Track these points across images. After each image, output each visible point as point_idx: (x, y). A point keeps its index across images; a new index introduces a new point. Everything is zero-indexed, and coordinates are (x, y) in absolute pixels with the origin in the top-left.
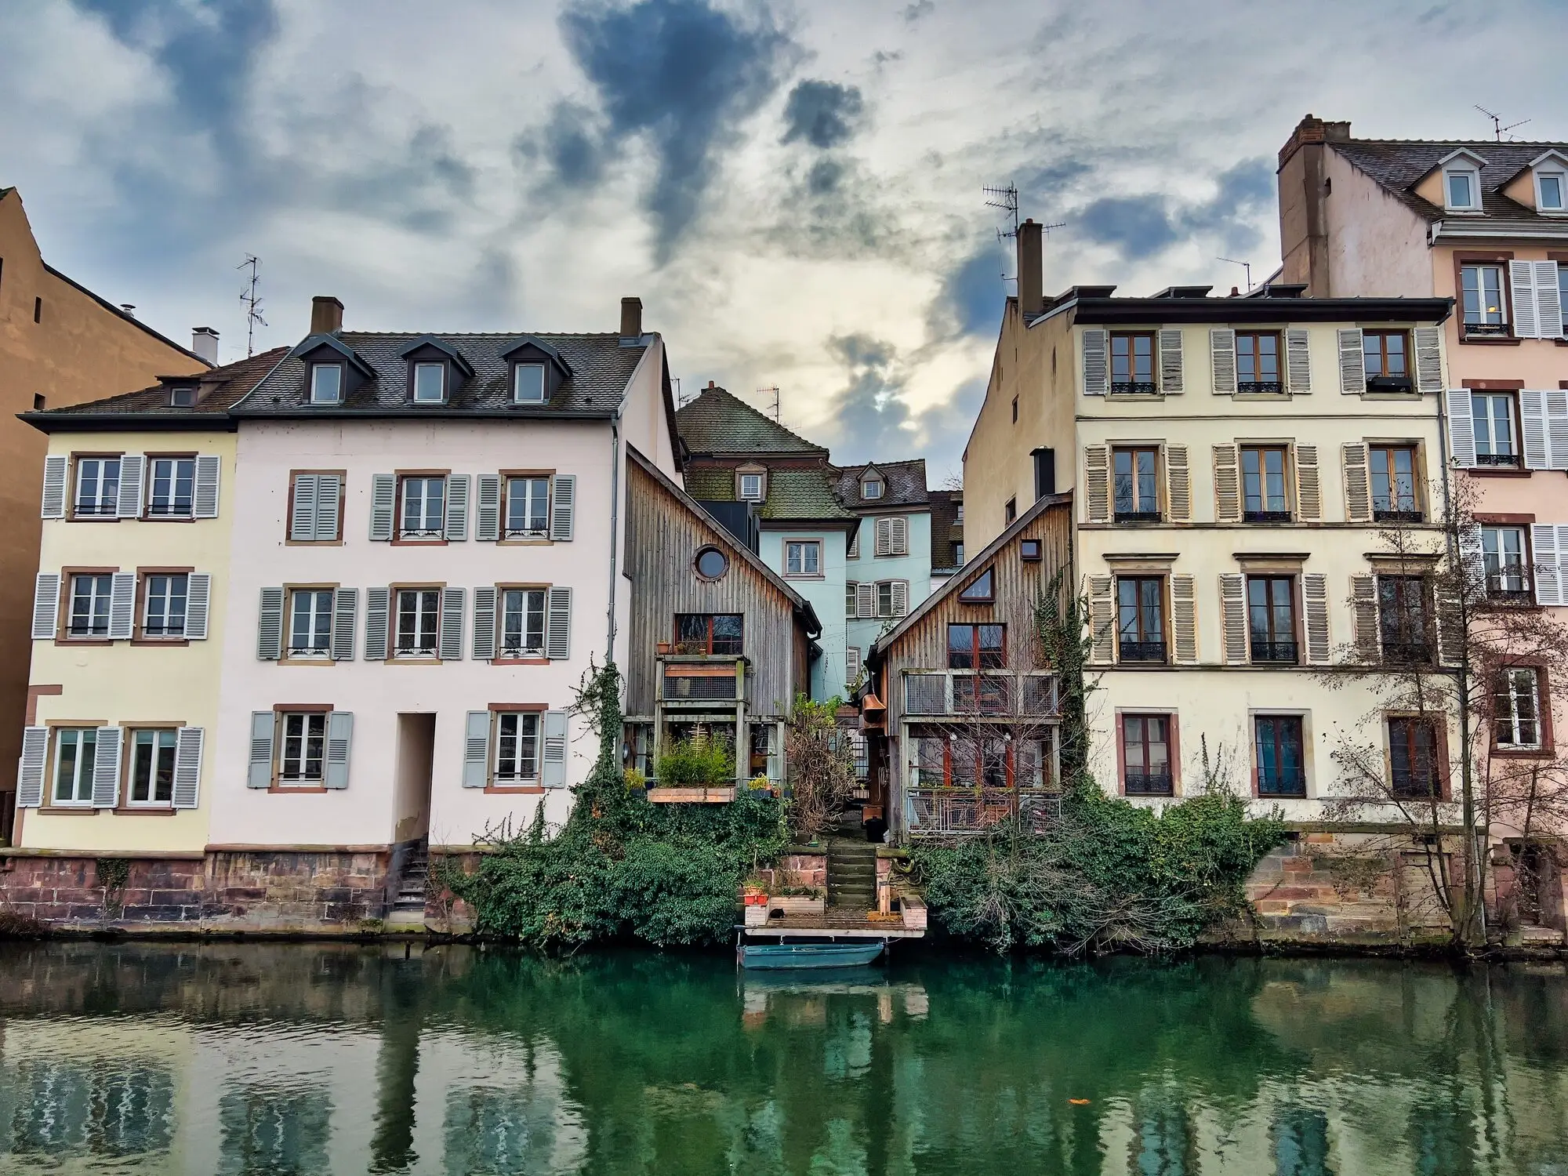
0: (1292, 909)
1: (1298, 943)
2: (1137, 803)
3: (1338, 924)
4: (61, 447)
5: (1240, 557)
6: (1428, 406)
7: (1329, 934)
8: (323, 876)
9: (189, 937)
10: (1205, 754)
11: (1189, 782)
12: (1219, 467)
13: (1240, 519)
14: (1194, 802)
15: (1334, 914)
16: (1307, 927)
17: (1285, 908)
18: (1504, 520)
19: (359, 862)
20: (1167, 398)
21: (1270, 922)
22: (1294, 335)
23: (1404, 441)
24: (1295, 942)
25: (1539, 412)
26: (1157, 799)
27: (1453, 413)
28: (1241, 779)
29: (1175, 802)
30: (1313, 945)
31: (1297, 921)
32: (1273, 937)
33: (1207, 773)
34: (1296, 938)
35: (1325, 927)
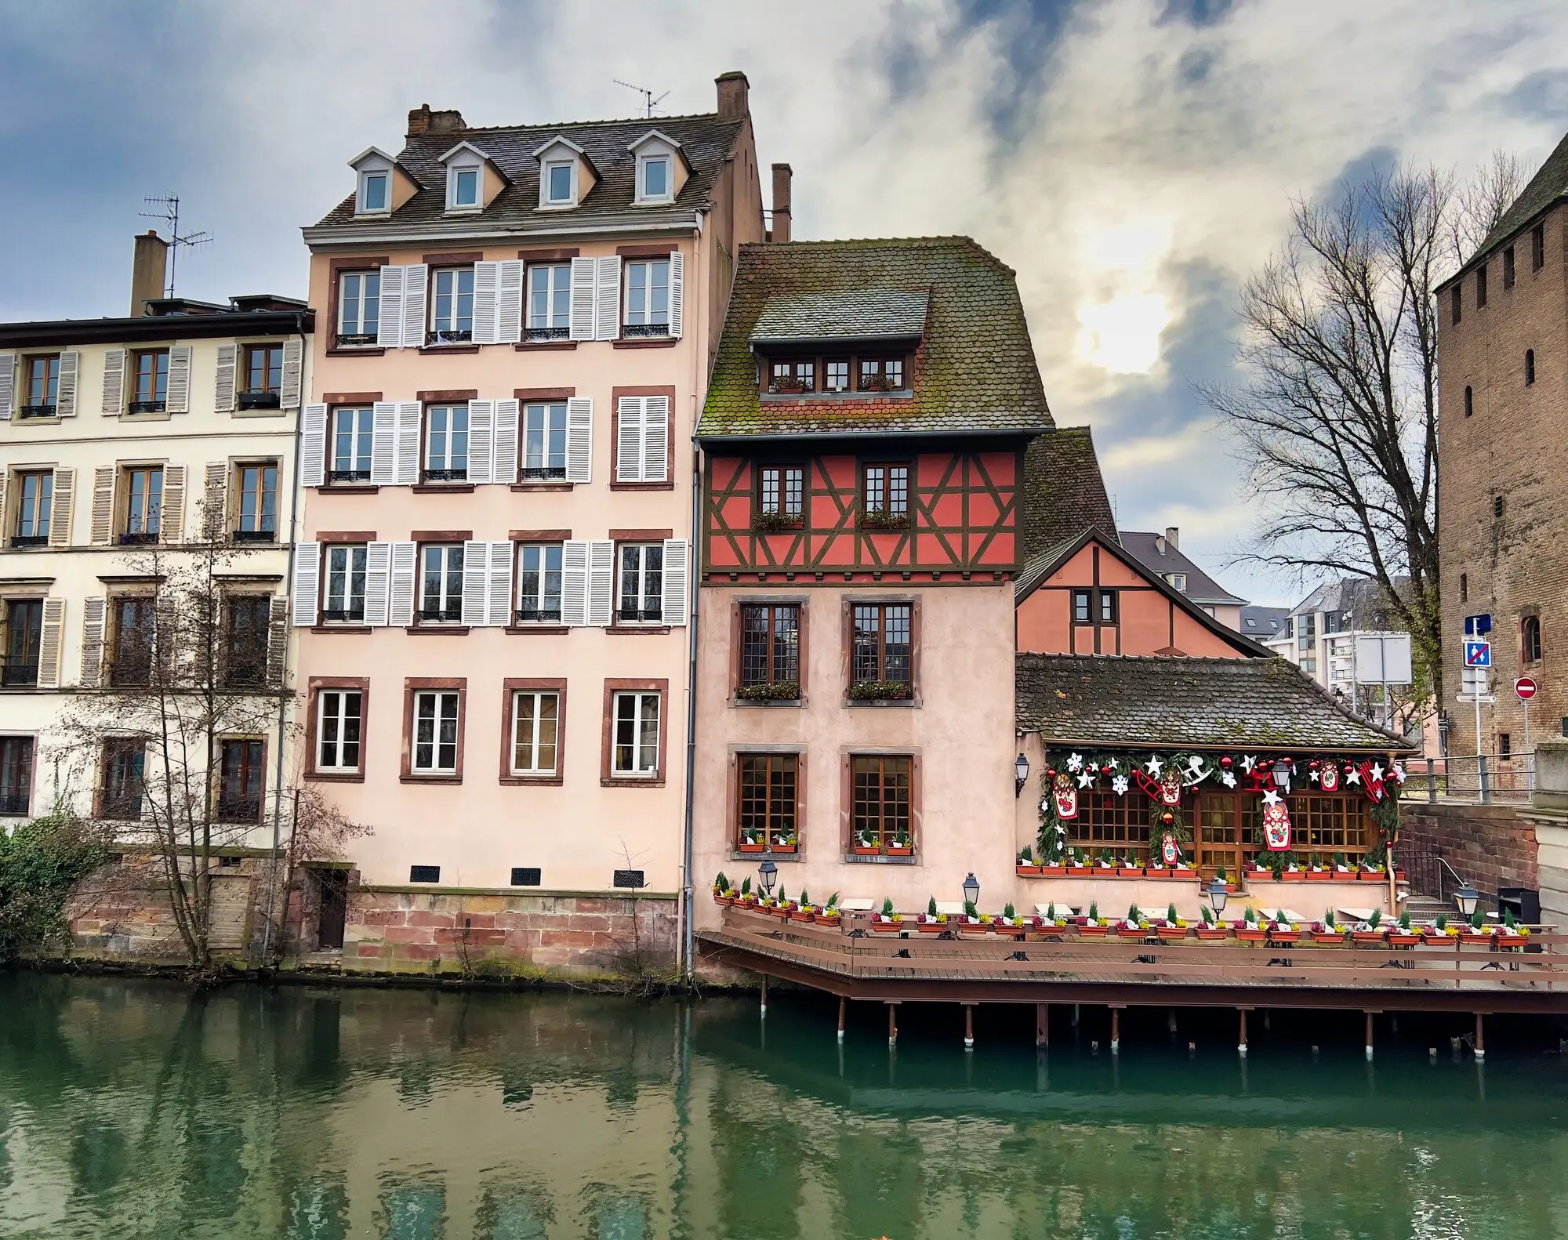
0: (103, 929)
1: (101, 962)
3: (139, 944)
5: (106, 580)
6: (288, 423)
7: (132, 954)
10: (57, 776)
11: (41, 804)
12: (98, 490)
13: (109, 542)
14: (44, 823)
15: (138, 934)
16: (112, 947)
17: (97, 928)
18: (345, 539)
20: (64, 421)
21: (82, 940)
22: (178, 353)
23: (264, 460)
24: (99, 961)
25: (391, 425)
26: (10, 820)
27: (307, 430)
28: (84, 806)
29: (25, 822)
30: (113, 964)
31: (105, 940)
32: (81, 955)
33: (56, 795)
34: (101, 957)
35: (127, 947)
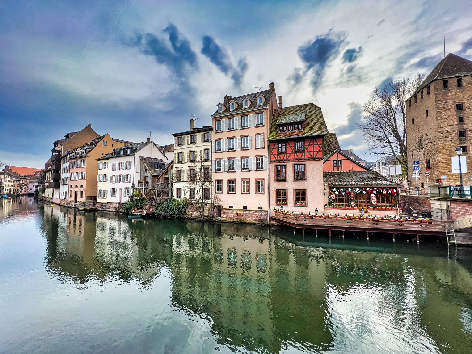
1: (191, 218)
2: (178, 199)
4: (99, 162)
6: (210, 143)
7: (195, 217)
8: (115, 205)
9: (107, 211)
10: (184, 193)
11: (183, 197)
12: (187, 155)
13: (189, 162)
14: (183, 199)
15: (195, 214)
16: (192, 216)
17: (190, 213)
18: (218, 159)
19: (117, 204)
20: (183, 146)
21: (188, 215)
22: (196, 135)
23: (207, 149)
25: (224, 143)
27: (213, 144)
28: (188, 197)
29: (181, 199)
33: (185, 196)
